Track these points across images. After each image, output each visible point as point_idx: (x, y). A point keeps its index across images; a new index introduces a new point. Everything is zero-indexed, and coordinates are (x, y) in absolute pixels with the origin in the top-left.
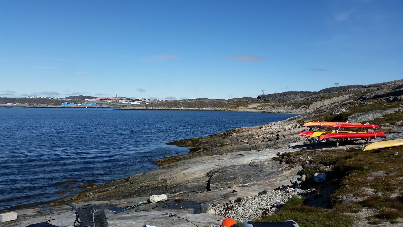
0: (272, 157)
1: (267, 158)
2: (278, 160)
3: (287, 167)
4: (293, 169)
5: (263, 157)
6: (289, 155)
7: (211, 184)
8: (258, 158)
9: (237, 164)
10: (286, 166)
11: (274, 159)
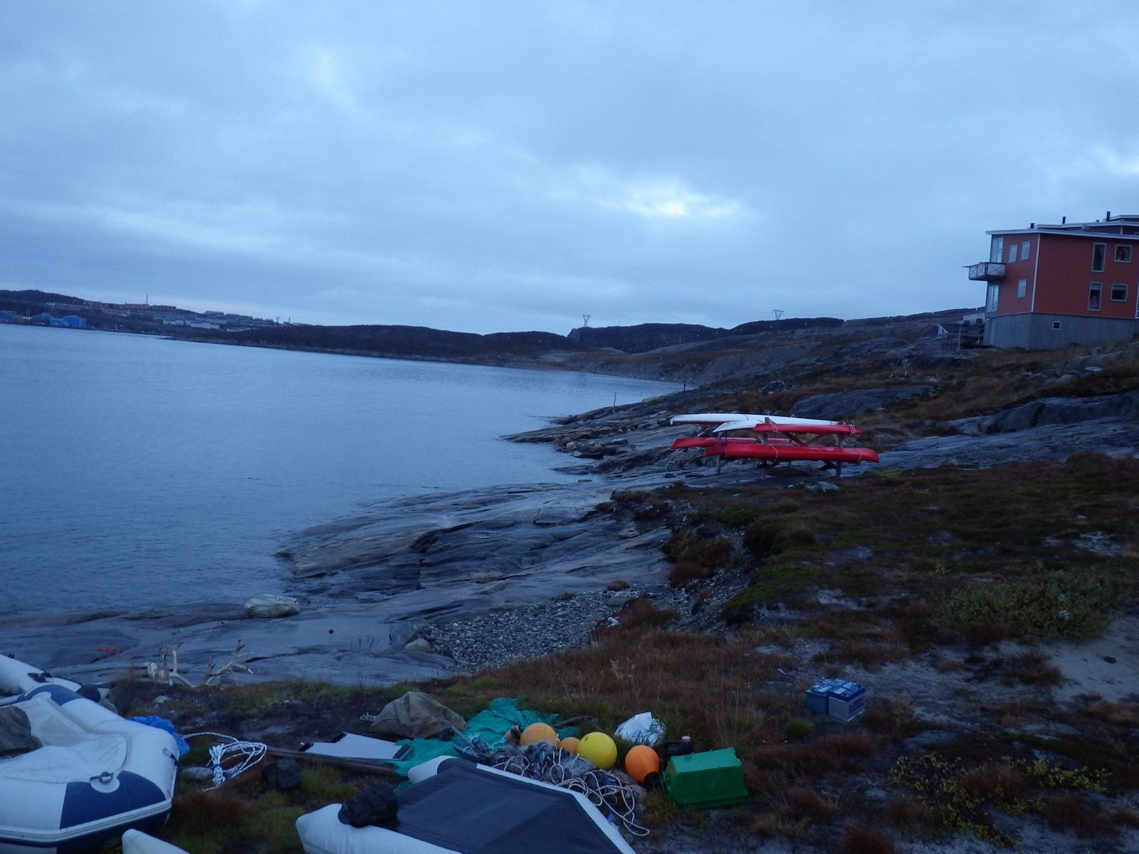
0: (597, 501)
1: (582, 503)
2: (611, 511)
3: (632, 529)
4: (648, 537)
5: (572, 502)
6: (639, 498)
7: (421, 572)
8: (559, 503)
9: (499, 518)
10: (629, 528)
11: (602, 509)
